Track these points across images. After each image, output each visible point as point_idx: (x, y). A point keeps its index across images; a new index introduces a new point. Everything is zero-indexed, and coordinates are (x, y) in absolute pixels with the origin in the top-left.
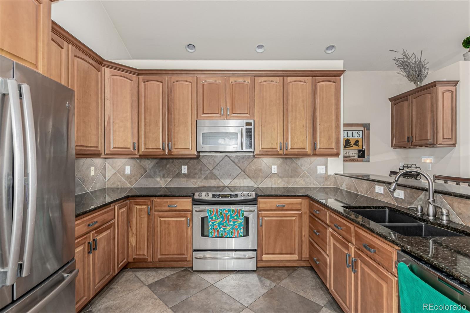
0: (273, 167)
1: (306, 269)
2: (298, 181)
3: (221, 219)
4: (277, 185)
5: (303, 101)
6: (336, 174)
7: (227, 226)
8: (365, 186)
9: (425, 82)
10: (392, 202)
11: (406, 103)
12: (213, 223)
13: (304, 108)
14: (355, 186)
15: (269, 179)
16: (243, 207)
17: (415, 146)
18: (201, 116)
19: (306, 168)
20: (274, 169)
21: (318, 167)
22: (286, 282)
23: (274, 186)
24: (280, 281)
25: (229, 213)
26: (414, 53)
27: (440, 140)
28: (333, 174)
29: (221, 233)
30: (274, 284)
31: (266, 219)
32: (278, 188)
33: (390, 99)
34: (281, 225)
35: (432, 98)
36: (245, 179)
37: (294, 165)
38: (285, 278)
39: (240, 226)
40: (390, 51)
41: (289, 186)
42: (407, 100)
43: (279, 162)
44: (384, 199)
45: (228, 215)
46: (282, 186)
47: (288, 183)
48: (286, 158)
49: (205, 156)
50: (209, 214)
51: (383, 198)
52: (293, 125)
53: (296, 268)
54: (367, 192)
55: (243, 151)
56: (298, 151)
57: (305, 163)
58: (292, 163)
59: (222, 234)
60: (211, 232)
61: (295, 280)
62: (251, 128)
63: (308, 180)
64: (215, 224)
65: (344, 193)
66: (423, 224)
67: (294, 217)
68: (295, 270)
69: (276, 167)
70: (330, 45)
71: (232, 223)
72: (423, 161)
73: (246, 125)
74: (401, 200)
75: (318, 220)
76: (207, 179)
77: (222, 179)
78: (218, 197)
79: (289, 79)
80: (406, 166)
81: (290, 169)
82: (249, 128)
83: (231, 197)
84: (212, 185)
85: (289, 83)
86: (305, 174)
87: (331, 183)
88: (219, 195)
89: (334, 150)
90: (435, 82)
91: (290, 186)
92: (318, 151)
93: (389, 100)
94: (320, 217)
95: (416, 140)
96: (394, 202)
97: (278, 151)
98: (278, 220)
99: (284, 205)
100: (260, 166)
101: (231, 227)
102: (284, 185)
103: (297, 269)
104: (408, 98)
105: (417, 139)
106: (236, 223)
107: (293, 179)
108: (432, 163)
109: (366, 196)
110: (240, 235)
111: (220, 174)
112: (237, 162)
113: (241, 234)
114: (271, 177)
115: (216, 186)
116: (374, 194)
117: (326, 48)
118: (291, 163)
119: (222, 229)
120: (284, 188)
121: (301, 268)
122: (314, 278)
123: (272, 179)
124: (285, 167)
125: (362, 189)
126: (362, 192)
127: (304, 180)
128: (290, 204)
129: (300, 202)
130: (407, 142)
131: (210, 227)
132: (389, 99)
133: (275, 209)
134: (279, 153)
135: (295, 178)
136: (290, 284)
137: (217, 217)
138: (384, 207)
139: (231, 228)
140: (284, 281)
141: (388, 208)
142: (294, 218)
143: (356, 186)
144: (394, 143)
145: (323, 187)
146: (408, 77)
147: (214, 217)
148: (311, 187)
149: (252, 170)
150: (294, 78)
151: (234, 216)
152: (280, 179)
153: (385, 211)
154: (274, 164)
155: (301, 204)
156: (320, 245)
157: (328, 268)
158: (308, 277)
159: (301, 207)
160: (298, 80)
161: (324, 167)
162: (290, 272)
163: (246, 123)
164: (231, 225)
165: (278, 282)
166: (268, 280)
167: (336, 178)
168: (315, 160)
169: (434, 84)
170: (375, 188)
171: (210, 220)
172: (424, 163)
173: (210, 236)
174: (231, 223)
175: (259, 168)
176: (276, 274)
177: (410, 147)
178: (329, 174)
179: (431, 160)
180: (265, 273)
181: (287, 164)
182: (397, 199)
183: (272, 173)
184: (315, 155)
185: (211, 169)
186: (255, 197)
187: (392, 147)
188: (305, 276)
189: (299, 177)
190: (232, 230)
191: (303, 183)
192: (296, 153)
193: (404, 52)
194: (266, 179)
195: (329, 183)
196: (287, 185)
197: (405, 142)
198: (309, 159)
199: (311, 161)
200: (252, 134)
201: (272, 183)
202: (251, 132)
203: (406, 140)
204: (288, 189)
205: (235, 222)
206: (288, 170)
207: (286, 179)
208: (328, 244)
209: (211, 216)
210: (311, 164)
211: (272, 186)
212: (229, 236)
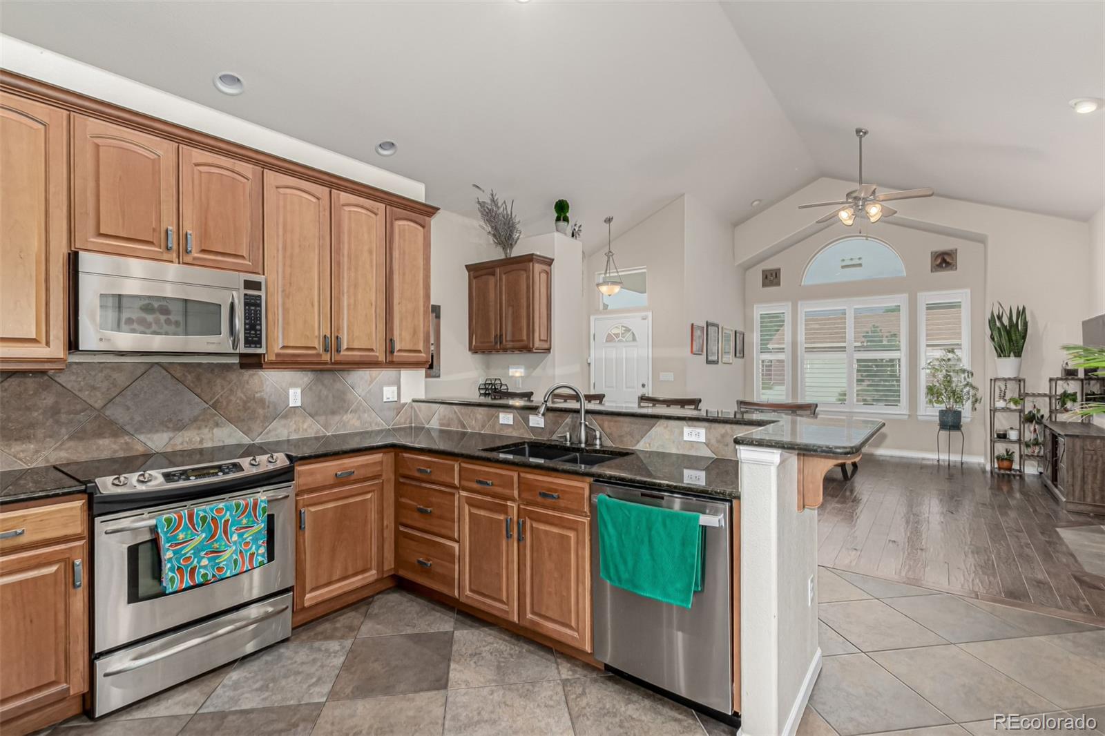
0: (291, 391)
1: (389, 593)
2: (347, 420)
3: (204, 535)
4: (300, 432)
5: (370, 252)
6: (414, 401)
7: (223, 549)
8: (479, 417)
9: (517, 252)
10: (526, 436)
11: (492, 280)
12: (175, 553)
13: (372, 266)
14: (459, 418)
15: (283, 422)
16: (259, 492)
17: (505, 350)
18: (87, 241)
19: (363, 390)
20: (295, 397)
21: (384, 388)
22: (368, 629)
23: (294, 437)
24: (356, 633)
25: (228, 513)
26: (505, 202)
27: (537, 344)
28: (409, 401)
29: (203, 571)
30: (348, 643)
31: (313, 509)
32: (304, 441)
33: (469, 268)
34: (343, 515)
35: (528, 278)
36: (217, 425)
37: (338, 386)
38: (362, 623)
39: (255, 540)
40: (475, 186)
41: (328, 434)
42: (493, 274)
43: (306, 379)
44: (514, 433)
45: (226, 518)
46: (313, 436)
47: (326, 426)
48: (321, 370)
49: (75, 366)
50: (165, 530)
51: (512, 432)
52: (352, 301)
53: (371, 599)
54: (483, 427)
55: (237, 351)
56: (361, 356)
57: (360, 380)
58: (334, 381)
59: (205, 575)
60: (172, 579)
61: (382, 618)
62: (260, 296)
63: (366, 415)
64: (183, 552)
65: (434, 434)
66: (578, 454)
67: (369, 492)
68: (370, 603)
69: (299, 391)
70: (389, 140)
71: (235, 537)
72: (510, 374)
73: (246, 288)
74: (540, 430)
75: (428, 486)
76: (81, 439)
77: (143, 433)
78: (184, 480)
79: (344, 197)
80: (490, 382)
81: (331, 395)
82: (253, 296)
83: (224, 474)
84: (105, 455)
85: (343, 205)
86: (361, 405)
87: (406, 420)
88: (184, 473)
89: (423, 355)
90: (533, 254)
91: (330, 434)
92: (396, 356)
93: (465, 268)
94: (433, 477)
95: (506, 341)
96: (529, 435)
97: (319, 355)
98: (338, 506)
99: (352, 470)
100: (260, 392)
101: (234, 548)
102: (317, 432)
103: (373, 600)
104: (495, 271)
105: (508, 339)
106: (245, 536)
107: (337, 418)
108: (522, 377)
109: (482, 432)
110: (256, 562)
111: (132, 419)
112: (193, 382)
113: (260, 559)
114: (285, 417)
115: (121, 454)
116: (497, 428)
117: (380, 143)
118: (331, 381)
119: (205, 562)
120: (317, 438)
121: (380, 596)
122: (413, 601)
123: (289, 420)
124: (320, 391)
125: (474, 422)
126: (474, 428)
127: (359, 418)
128: (363, 466)
129: (381, 460)
130: (494, 344)
131: (169, 565)
132: (467, 266)
133: (332, 483)
134: (323, 359)
135: (340, 414)
136: (378, 626)
137: (189, 532)
138: (523, 443)
139: (235, 552)
140: (363, 628)
141: (528, 443)
142: (369, 496)
143: (461, 418)
144: (474, 343)
145: (394, 429)
146: (494, 235)
147: (180, 534)
148: (372, 432)
149: (238, 401)
150: (353, 198)
151: (242, 520)
152: (310, 420)
153: (525, 448)
154: (294, 385)
155: (381, 463)
156: (436, 530)
157: (457, 561)
158: (401, 604)
159: (382, 470)
160: (361, 204)
161: (395, 388)
162: (363, 609)
163: (246, 282)
164: (235, 543)
165: (353, 634)
166: (329, 642)
167: (416, 408)
168: (379, 374)
169: (530, 258)
170: (498, 417)
171: (167, 545)
172: (512, 376)
173: (171, 590)
174: (233, 539)
175: (257, 395)
176: (338, 625)
177: (498, 351)
178: (403, 401)
179: (521, 372)
180: (312, 634)
181: (323, 384)
182: (534, 429)
183: (290, 406)
184: (392, 364)
185: (98, 405)
186: (288, 463)
187: (470, 349)
188: (393, 604)
189: (350, 411)
190: (237, 555)
191: (357, 424)
192: (357, 359)
193: (492, 195)
194: (275, 421)
195: (403, 420)
196: (324, 432)
197: (491, 342)
198: (368, 372)
199: (371, 376)
200: (260, 311)
201: (290, 430)
202: (260, 305)
203: (493, 339)
204: (326, 440)
205: (242, 534)
206: (327, 397)
207: (322, 419)
208: (456, 520)
209: (168, 535)
210: (371, 382)
211: (290, 438)
212: (231, 571)
